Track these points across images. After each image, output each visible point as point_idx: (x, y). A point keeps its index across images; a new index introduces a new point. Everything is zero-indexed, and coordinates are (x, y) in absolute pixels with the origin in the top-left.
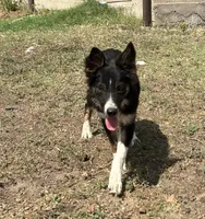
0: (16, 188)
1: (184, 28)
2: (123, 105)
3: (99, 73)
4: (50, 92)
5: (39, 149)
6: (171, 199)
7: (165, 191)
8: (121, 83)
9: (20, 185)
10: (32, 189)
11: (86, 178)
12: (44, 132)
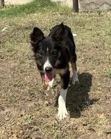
0: (4, 112)
1: (99, 12)
2: (56, 64)
3: (40, 44)
4: (19, 54)
5: (16, 88)
6: (102, 116)
7: (98, 112)
8: (55, 50)
9: (7, 110)
10: (14, 113)
11: (47, 105)
12: (19, 78)
